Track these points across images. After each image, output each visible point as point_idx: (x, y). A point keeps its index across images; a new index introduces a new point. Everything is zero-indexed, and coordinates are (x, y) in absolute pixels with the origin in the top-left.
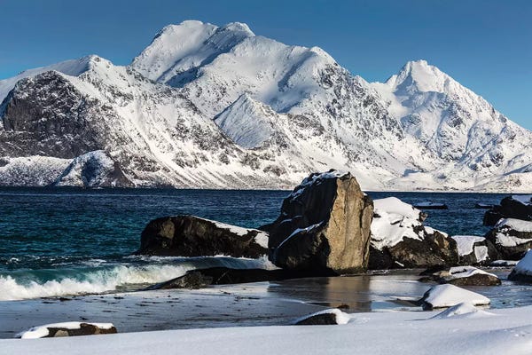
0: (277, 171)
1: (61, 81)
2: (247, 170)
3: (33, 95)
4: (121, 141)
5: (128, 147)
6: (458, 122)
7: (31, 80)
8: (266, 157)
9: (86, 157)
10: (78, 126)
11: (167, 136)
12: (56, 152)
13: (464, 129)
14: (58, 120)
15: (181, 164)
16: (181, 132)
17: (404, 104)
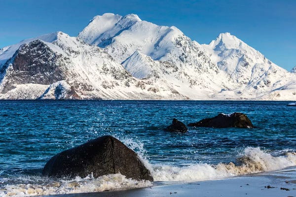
0: (155, 91)
1: (43, 45)
2: (139, 90)
3: (29, 53)
4: (74, 75)
5: (78, 79)
6: (246, 64)
7: (28, 44)
8: (149, 83)
9: (57, 84)
10: (52, 68)
11: (98, 73)
12: (41, 82)
13: (250, 68)
14: (42, 65)
15: (105, 87)
16: (105, 70)
17: (219, 55)
